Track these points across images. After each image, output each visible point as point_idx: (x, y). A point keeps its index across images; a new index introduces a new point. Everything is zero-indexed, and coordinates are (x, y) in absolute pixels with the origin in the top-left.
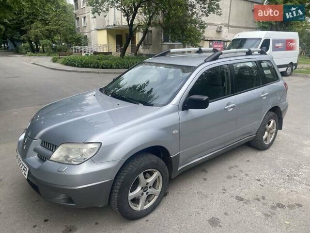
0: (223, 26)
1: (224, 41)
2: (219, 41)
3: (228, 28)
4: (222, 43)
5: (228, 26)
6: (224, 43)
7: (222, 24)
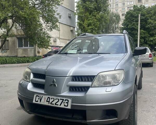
0: (57, 38)
1: (59, 47)
2: (56, 46)
3: (60, 40)
4: (58, 48)
5: (59, 38)
6: (59, 48)
7: (56, 37)
